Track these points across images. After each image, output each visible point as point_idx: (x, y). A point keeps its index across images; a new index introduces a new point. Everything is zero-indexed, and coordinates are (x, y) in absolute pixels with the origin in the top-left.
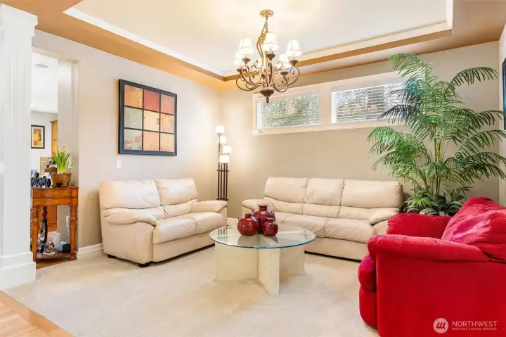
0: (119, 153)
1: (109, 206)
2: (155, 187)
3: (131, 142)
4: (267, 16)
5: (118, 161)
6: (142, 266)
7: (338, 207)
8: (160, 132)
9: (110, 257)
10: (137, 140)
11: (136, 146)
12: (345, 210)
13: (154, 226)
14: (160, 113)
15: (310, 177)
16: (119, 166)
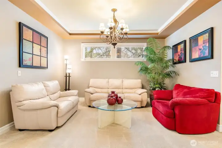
0: (20, 66)
1: (22, 99)
2: (43, 86)
3: (27, 60)
4: (114, 11)
5: (19, 72)
6: (51, 131)
7: (122, 89)
8: (41, 56)
9: (20, 130)
10: (29, 60)
11: (29, 63)
12: (125, 90)
13: (57, 107)
14: (41, 46)
15: (109, 79)
16: (19, 75)
